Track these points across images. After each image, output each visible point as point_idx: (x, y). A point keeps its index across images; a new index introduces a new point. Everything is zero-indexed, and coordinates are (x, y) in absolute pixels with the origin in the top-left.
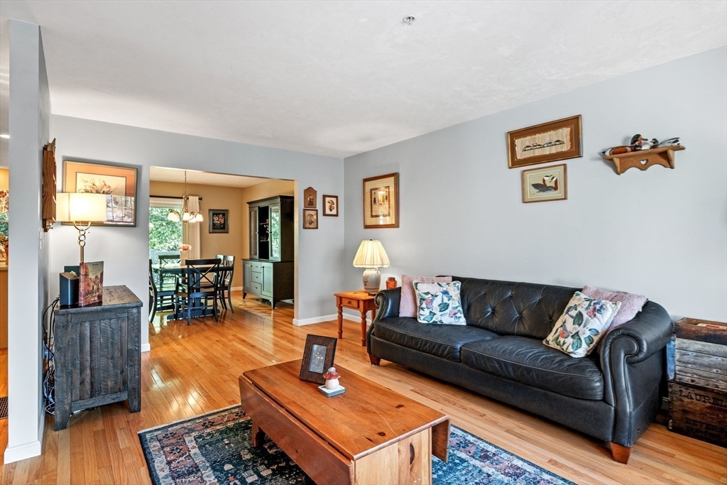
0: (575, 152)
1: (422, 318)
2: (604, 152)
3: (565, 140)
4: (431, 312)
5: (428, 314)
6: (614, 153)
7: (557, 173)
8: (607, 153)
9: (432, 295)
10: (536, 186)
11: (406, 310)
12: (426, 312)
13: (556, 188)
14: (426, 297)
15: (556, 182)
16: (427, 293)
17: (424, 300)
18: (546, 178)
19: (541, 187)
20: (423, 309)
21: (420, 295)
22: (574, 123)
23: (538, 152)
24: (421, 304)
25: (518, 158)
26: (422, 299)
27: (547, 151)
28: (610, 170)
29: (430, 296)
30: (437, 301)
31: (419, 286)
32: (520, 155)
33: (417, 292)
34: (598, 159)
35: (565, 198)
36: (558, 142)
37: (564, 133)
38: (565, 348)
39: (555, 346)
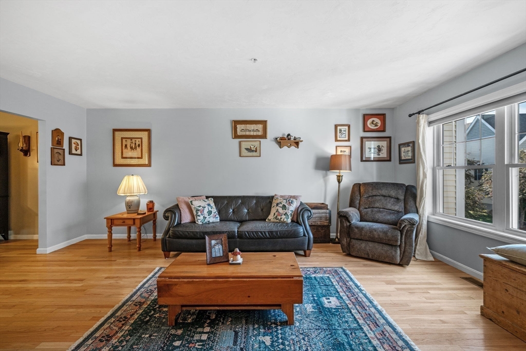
0: (264, 136)
1: (199, 221)
2: (277, 139)
3: (260, 130)
4: (204, 217)
5: (202, 218)
6: (281, 140)
7: (257, 144)
8: (278, 139)
9: (203, 207)
10: (247, 149)
11: (186, 218)
12: (202, 217)
13: (256, 151)
14: (200, 208)
15: (256, 148)
16: (200, 206)
17: (199, 210)
18: (252, 146)
19: (249, 150)
20: (199, 216)
21: (195, 208)
22: (264, 123)
23: (248, 133)
24: (197, 213)
26: (197, 210)
27: (252, 133)
28: (277, 146)
29: (201, 207)
30: (206, 211)
31: (193, 202)
32: (239, 133)
33: (193, 207)
34: (272, 141)
35: (260, 156)
36: (257, 130)
37: (260, 127)
38: (282, 220)
39: (275, 221)
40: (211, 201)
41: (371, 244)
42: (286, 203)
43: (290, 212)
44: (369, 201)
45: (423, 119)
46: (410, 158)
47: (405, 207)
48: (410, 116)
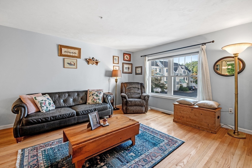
0: (79, 57)
1: (44, 110)
2: (86, 59)
3: (77, 53)
4: (47, 107)
5: (46, 108)
6: (89, 60)
7: (75, 61)
8: (87, 60)
9: (45, 101)
10: (68, 63)
11: (32, 109)
12: (45, 108)
13: (74, 65)
15: (74, 63)
16: (42, 100)
17: (42, 103)
18: (71, 62)
19: (70, 64)
20: (43, 107)
21: (39, 102)
22: (79, 50)
23: (69, 54)
24: (41, 105)
25: (62, 54)
26: (41, 103)
27: (71, 54)
28: (86, 63)
30: (47, 103)
31: (37, 98)
32: (63, 53)
33: (36, 102)
34: (84, 60)
35: (77, 68)
36: (75, 53)
37: (77, 51)
38: (97, 102)
39: (93, 103)
40: (48, 96)
41: (135, 107)
42: (98, 93)
43: (101, 98)
44: (129, 90)
45: (147, 58)
46: (140, 72)
47: (141, 91)
48: (141, 56)
